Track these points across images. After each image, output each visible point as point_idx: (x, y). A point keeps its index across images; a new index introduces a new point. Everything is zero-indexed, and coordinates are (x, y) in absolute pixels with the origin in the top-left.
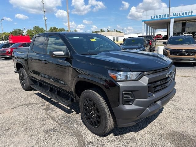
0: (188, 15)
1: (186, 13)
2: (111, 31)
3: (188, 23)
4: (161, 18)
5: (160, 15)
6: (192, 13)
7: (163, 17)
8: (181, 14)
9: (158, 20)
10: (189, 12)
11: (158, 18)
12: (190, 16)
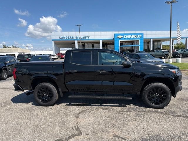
0: (86, 39)
1: (85, 37)
2: (8, 47)
3: (86, 45)
4: (68, 39)
5: (67, 37)
6: (89, 37)
7: (69, 38)
8: (82, 37)
9: (65, 40)
10: (87, 37)
11: (65, 39)
12: (88, 40)
